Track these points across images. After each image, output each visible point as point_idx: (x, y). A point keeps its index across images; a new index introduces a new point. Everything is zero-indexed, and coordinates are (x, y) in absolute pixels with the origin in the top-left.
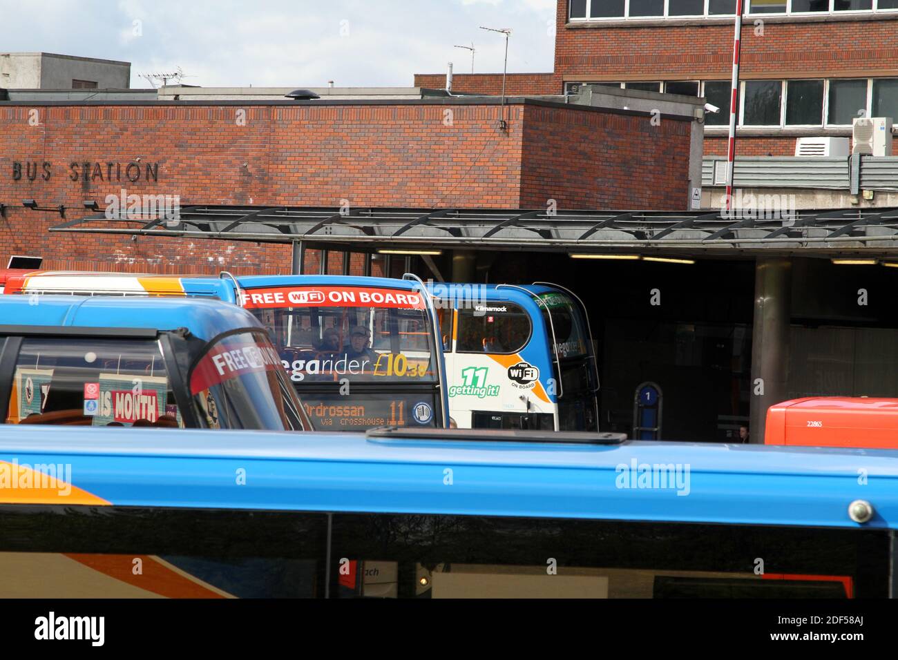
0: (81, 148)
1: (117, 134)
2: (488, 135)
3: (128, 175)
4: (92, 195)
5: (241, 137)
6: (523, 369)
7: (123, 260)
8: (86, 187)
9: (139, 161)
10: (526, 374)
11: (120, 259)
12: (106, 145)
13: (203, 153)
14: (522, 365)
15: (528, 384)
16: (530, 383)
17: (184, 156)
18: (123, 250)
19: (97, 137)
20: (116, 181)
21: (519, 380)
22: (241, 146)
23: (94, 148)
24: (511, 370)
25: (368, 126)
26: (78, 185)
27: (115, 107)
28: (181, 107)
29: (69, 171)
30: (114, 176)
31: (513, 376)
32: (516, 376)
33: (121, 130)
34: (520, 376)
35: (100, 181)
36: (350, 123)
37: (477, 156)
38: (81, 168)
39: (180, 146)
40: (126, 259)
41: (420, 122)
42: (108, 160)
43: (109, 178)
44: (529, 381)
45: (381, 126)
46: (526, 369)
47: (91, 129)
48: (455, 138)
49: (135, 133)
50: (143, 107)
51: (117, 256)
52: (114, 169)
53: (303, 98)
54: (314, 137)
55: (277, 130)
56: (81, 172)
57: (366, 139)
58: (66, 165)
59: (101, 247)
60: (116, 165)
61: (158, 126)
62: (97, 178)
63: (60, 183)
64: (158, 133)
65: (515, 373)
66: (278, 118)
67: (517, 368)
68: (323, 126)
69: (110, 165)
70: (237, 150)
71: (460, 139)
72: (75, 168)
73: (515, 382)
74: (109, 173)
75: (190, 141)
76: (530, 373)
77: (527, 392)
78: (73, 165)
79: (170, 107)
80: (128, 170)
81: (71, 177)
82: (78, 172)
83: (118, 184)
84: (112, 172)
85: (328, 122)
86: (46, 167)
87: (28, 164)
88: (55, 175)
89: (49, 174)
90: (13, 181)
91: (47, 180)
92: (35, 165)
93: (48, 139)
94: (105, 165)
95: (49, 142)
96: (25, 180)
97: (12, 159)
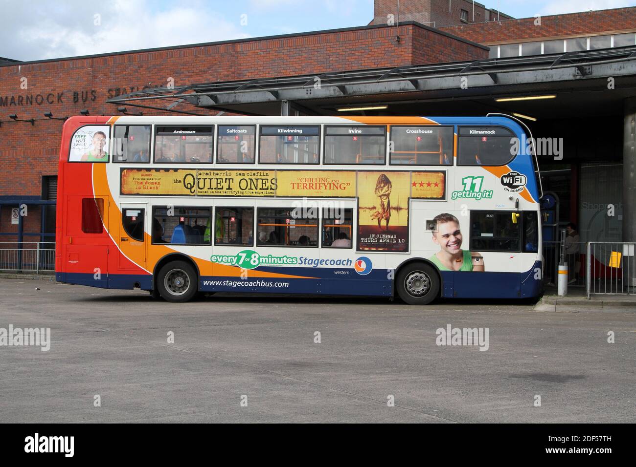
0: (115, 80)
1: (136, 70)
2: (387, 46)
5: (216, 64)
6: (513, 177)
9: (150, 84)
10: (516, 181)
12: (129, 77)
13: (191, 76)
14: (512, 174)
15: (517, 189)
16: (519, 188)
17: (179, 79)
19: (124, 73)
21: (510, 185)
22: (216, 70)
23: (122, 80)
24: (504, 178)
25: (301, 49)
27: (135, 54)
28: (176, 50)
29: (107, 94)
31: (505, 182)
32: (508, 182)
33: (139, 67)
34: (511, 182)
36: (289, 48)
37: (379, 60)
38: (114, 92)
39: (177, 73)
41: (338, 43)
42: (131, 86)
44: (518, 186)
45: (310, 49)
46: (516, 177)
47: (120, 68)
48: (363, 51)
49: (148, 68)
50: (152, 52)
54: (265, 60)
55: (239, 57)
56: (114, 94)
57: (300, 57)
58: (105, 91)
60: (136, 88)
61: (162, 62)
63: (101, 101)
64: (162, 67)
65: (506, 180)
66: (240, 50)
67: (508, 176)
68: (270, 52)
69: (133, 88)
70: (214, 72)
71: (367, 51)
72: (111, 92)
73: (507, 187)
75: (182, 70)
76: (519, 180)
77: (516, 195)
78: (110, 90)
79: (170, 51)
85: (274, 49)
86: (93, 93)
87: (83, 93)
88: (99, 97)
89: (95, 97)
90: (73, 103)
91: (94, 100)
92: (87, 93)
93: (94, 77)
94: (129, 88)
95: (95, 78)
96: (81, 102)
97: (72, 91)
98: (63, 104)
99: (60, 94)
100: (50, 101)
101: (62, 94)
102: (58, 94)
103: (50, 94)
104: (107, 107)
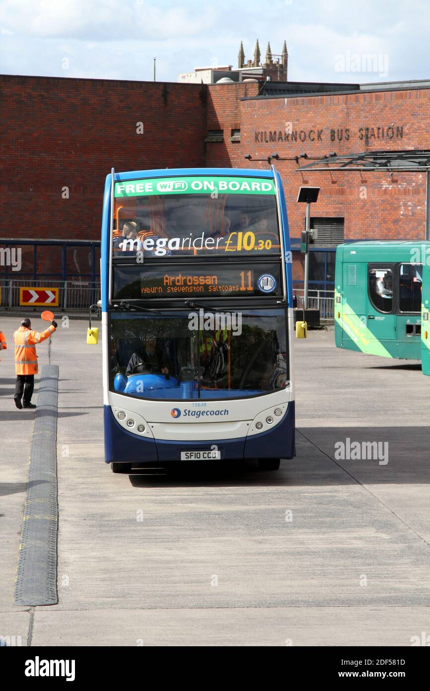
0: (364, 119)
1: (382, 109)
3: (388, 134)
4: (370, 148)
7: (386, 187)
8: (367, 143)
9: (393, 125)
11: (385, 186)
12: (377, 117)
13: (426, 119)
17: (416, 121)
18: (386, 181)
19: (372, 112)
20: (382, 138)
23: (371, 119)
26: (363, 142)
27: (381, 93)
29: (358, 134)
30: (381, 135)
33: (384, 107)
35: (374, 139)
38: (364, 131)
39: (414, 115)
40: (388, 186)
42: (377, 126)
43: (378, 137)
47: (369, 107)
49: (391, 108)
51: (383, 185)
52: (381, 131)
58: (357, 130)
59: (375, 180)
60: (382, 128)
61: (403, 103)
62: (373, 137)
63: (354, 141)
64: (402, 108)
69: (379, 129)
72: (361, 131)
74: (378, 134)
75: (419, 112)
78: (361, 130)
80: (388, 131)
81: (360, 137)
82: (363, 134)
83: (383, 140)
84: (380, 133)
86: (347, 132)
87: (338, 130)
88: (352, 137)
89: (348, 136)
90: (331, 141)
91: (348, 140)
92: (342, 131)
93: (348, 114)
94: (376, 129)
95: (348, 116)
96: (337, 140)
97: (330, 128)
98: (322, 142)
99: (320, 131)
100: (312, 138)
101: (322, 131)
102: (318, 131)
103: (312, 131)
104: (358, 147)
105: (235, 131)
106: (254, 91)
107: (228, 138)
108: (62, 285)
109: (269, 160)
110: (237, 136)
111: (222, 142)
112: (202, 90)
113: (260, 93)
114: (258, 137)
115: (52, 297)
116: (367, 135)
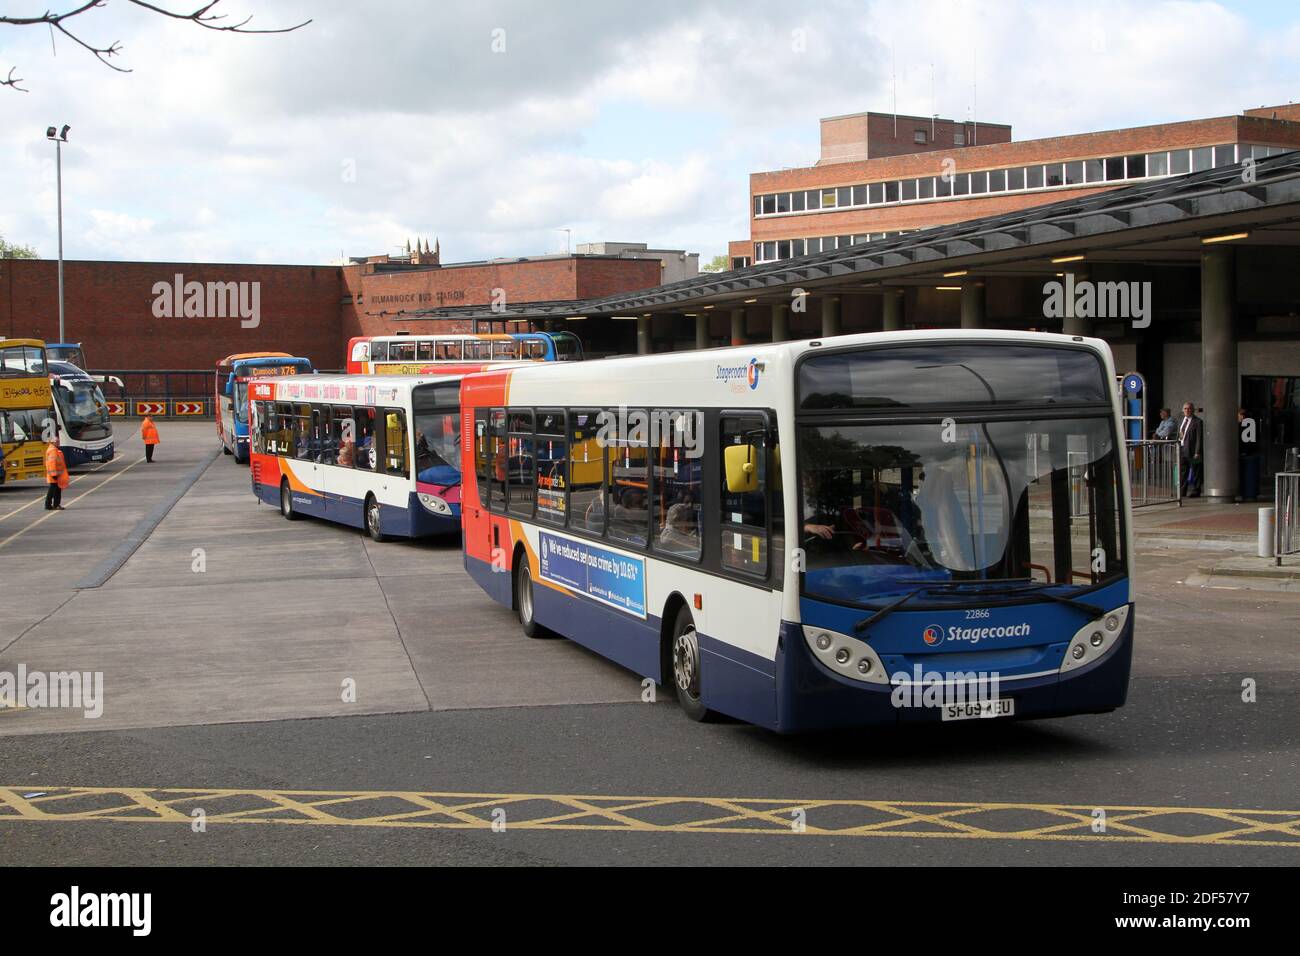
1: (450, 280)
3: (454, 296)
4: (443, 305)
8: (442, 302)
20: (451, 299)
26: (439, 301)
42: (448, 291)
43: (449, 298)
52: (450, 294)
53: (523, 261)
58: (435, 294)
60: (451, 292)
62: (445, 298)
74: (448, 296)
78: (438, 294)
80: (454, 294)
81: (437, 298)
82: (439, 296)
86: (429, 295)
87: (424, 294)
88: (432, 298)
89: (430, 297)
91: (430, 300)
92: (426, 294)
93: (429, 283)
94: (447, 293)
96: (423, 300)
97: (419, 293)
98: (414, 302)
100: (407, 300)
101: (414, 295)
102: (411, 295)
103: (407, 295)
104: (436, 304)
105: (360, 296)
106: (371, 270)
107: (355, 301)
108: (207, 400)
109: (381, 315)
110: (361, 300)
111: (352, 304)
112: (338, 271)
113: (375, 271)
114: (373, 300)
115: (198, 408)
116: (441, 297)
